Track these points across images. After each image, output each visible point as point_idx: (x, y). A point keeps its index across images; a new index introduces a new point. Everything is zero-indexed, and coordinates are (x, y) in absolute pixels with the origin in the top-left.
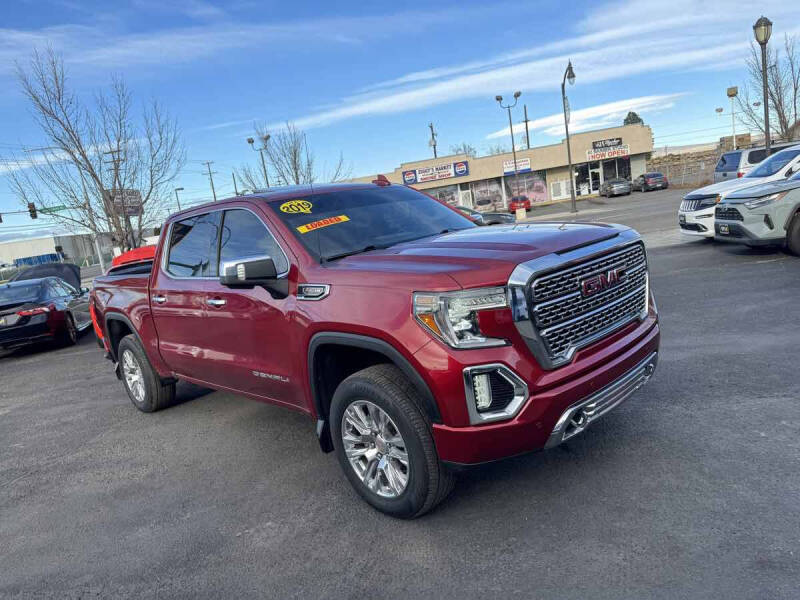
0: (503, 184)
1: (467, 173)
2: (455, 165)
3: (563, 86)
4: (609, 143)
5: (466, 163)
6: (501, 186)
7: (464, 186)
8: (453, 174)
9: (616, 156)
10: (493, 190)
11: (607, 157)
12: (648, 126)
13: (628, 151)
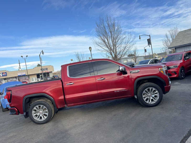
0: (17, 78)
1: (6, 75)
2: (2, 73)
3: (40, 55)
4: (45, 69)
5: (6, 73)
6: (17, 79)
7: (5, 79)
8: (2, 76)
9: (46, 72)
10: (14, 80)
11: (44, 72)
12: (52, 66)
13: (49, 71)
